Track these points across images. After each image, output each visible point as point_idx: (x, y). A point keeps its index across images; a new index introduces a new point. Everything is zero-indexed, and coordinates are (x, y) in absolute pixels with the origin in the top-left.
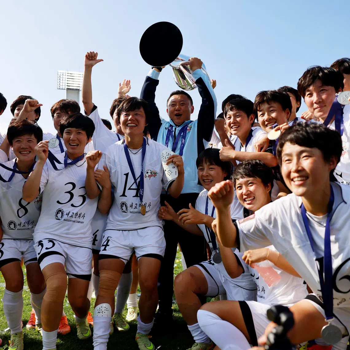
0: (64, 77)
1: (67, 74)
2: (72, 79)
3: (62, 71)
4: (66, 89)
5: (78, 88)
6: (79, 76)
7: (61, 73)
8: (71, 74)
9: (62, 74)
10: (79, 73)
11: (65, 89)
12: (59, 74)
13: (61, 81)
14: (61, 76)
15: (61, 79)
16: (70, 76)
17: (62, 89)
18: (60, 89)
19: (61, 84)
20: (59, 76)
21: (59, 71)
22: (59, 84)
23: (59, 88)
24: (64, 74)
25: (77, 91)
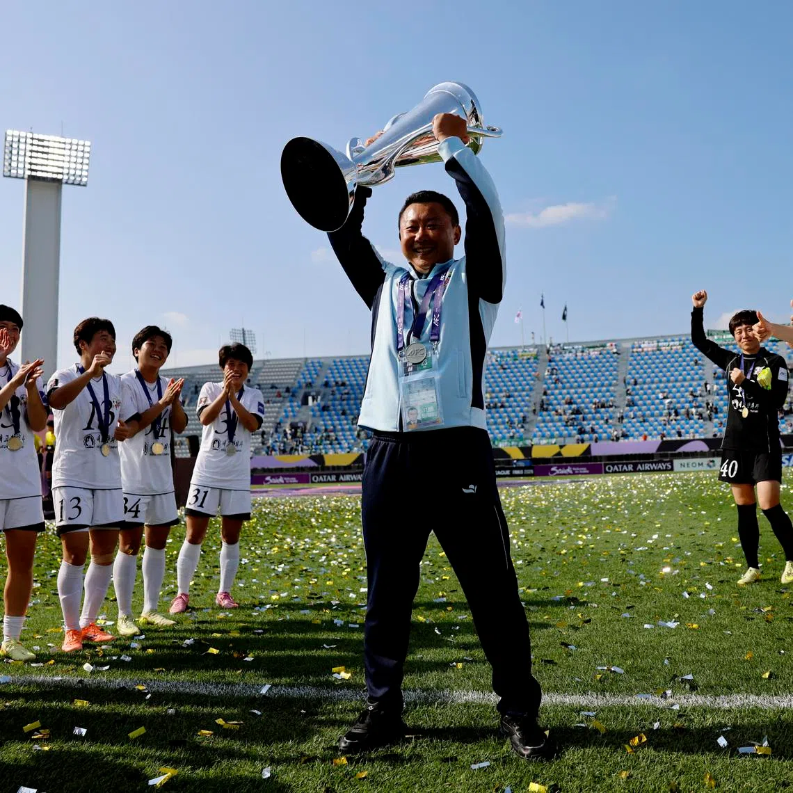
0: (22, 146)
1: (29, 141)
2: (43, 153)
3: (16, 133)
4: (26, 176)
5: (60, 177)
6: (63, 146)
7: (13, 136)
8: (39, 140)
9: (16, 139)
10: (63, 140)
11: (23, 178)
12: (9, 139)
13: (14, 158)
14: (15, 145)
15: (15, 152)
16: (38, 146)
17: (16, 177)
18: (10, 176)
19: (14, 164)
20: (8, 145)
21: (9, 132)
22: (7, 164)
23: (8, 174)
24: (22, 140)
25: (56, 184)
